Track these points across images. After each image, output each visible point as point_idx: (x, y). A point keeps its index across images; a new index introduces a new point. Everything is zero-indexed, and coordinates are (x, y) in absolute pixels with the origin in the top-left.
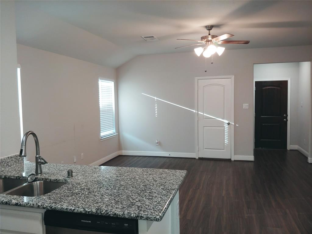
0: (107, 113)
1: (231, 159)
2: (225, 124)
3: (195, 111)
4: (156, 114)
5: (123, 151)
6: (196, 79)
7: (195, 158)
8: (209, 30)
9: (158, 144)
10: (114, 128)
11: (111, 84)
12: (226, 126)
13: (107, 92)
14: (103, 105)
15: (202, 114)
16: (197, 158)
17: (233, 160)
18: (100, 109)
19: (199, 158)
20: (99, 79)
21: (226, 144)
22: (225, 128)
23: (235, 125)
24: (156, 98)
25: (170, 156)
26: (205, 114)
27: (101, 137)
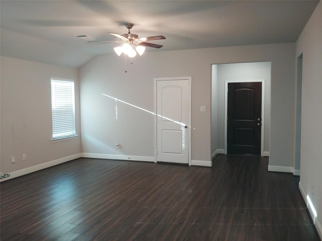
0: (64, 114)
1: (188, 164)
2: (182, 127)
3: (153, 113)
4: (117, 115)
5: (85, 153)
6: (155, 80)
7: (153, 162)
8: (129, 28)
9: (118, 147)
10: (75, 130)
11: (70, 85)
12: (183, 129)
13: (63, 92)
14: (56, 106)
15: (161, 116)
16: (156, 162)
17: (191, 165)
18: (52, 110)
19: (157, 162)
20: (51, 79)
21: (183, 148)
22: (183, 131)
23: (192, 129)
24: (116, 99)
25: (129, 159)
26: (163, 117)
27: (54, 138)
